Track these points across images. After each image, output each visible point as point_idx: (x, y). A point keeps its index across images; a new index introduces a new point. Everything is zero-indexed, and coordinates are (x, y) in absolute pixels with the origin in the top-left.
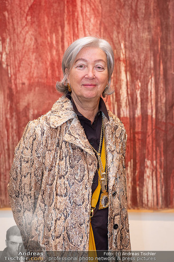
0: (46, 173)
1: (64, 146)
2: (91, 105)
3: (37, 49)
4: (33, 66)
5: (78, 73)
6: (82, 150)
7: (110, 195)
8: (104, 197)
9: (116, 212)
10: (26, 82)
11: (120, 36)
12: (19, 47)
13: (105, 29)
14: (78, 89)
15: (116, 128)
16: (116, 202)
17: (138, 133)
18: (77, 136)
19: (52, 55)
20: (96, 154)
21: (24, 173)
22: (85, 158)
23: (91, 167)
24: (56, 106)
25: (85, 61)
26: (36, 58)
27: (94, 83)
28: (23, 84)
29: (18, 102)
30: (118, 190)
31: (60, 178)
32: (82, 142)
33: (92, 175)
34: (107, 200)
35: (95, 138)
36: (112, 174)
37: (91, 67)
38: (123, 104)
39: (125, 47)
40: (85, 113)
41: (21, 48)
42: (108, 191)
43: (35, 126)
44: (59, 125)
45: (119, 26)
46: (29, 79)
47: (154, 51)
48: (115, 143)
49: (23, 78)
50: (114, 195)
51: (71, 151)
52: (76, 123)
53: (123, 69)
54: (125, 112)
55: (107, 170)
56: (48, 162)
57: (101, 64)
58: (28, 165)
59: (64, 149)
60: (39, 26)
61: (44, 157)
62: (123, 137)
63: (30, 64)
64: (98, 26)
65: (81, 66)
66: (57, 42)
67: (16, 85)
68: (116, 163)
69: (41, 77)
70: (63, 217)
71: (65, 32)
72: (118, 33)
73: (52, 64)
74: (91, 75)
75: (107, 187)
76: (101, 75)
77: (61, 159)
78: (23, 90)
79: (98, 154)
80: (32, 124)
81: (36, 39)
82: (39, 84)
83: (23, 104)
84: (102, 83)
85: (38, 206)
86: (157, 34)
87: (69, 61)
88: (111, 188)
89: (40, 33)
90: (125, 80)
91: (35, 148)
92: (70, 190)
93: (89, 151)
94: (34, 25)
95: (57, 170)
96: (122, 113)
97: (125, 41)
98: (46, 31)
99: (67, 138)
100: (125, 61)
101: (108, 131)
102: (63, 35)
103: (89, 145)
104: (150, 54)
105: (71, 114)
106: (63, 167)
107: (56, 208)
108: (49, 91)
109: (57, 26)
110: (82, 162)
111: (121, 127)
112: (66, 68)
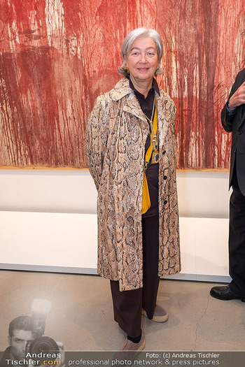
0: (110, 136)
1: (123, 115)
2: (145, 84)
3: (105, 43)
4: (102, 57)
5: (134, 59)
6: (138, 118)
7: (161, 153)
8: (155, 154)
9: (165, 166)
10: (97, 70)
11: (171, 31)
12: (90, 41)
13: (160, 26)
14: (134, 72)
15: (166, 102)
16: (166, 159)
17: (185, 110)
18: (133, 107)
19: (116, 48)
20: (148, 121)
21: (94, 136)
22: (140, 124)
23: (145, 131)
24: (118, 85)
25: (139, 49)
26: (104, 51)
27: (147, 67)
28: (95, 72)
29: (91, 87)
30: (167, 150)
31: (121, 139)
32: (137, 111)
33: (145, 137)
34: (157, 157)
35: (148, 109)
36: (162, 137)
37: (143, 54)
38: (174, 88)
39: (176, 41)
40: (141, 91)
41: (92, 42)
42: (158, 150)
43: (102, 100)
44: (119, 99)
45: (170, 23)
46: (99, 68)
47: (199, 43)
48: (165, 114)
49: (94, 67)
50: (164, 153)
51: (129, 118)
52: (132, 97)
53: (174, 58)
54: (175, 93)
55: (158, 134)
56: (111, 127)
57: (151, 51)
58: (96, 130)
59: (124, 118)
60: (106, 24)
61: (108, 124)
62: (172, 110)
63: (99, 55)
64: (154, 24)
65: (135, 54)
66: (121, 37)
67: (88, 72)
68: (166, 129)
69: (109, 66)
70: (123, 169)
71: (127, 29)
72: (170, 29)
73: (117, 55)
74: (143, 60)
75: (157, 147)
76: (152, 60)
77: (121, 125)
78: (94, 76)
79: (151, 122)
80: (99, 98)
81: (103, 35)
82: (107, 72)
83: (94, 88)
84: (154, 66)
85: (105, 161)
86: (201, 30)
87: (126, 50)
88: (161, 147)
89: (106, 30)
90: (175, 68)
91: (101, 116)
92: (128, 148)
93: (143, 118)
94: (102, 24)
95: (118, 133)
96: (172, 94)
97: (176, 35)
98: (112, 28)
99: (125, 108)
100: (175, 52)
101: (159, 104)
102: (125, 31)
103: (142, 114)
104: (196, 46)
105: (129, 90)
106: (123, 131)
107: (118, 162)
108: (115, 77)
109: (121, 24)
110: (137, 127)
111: (171, 102)
112: (125, 55)
